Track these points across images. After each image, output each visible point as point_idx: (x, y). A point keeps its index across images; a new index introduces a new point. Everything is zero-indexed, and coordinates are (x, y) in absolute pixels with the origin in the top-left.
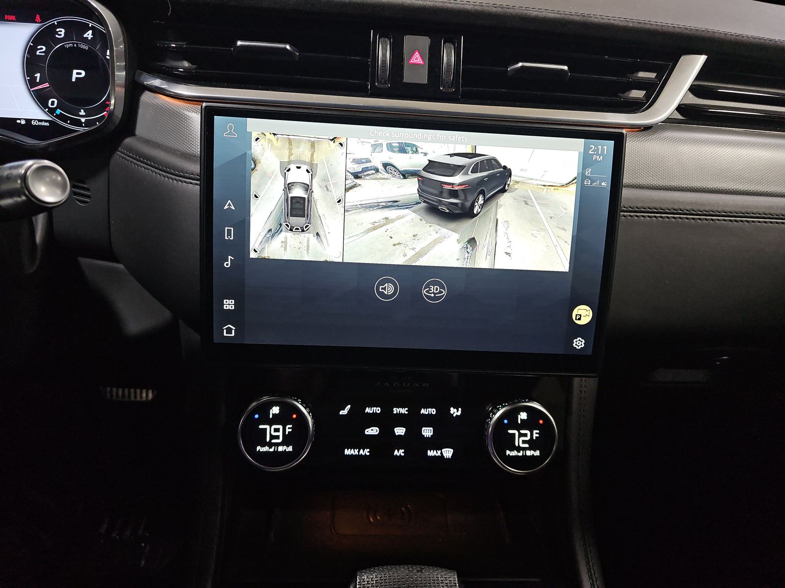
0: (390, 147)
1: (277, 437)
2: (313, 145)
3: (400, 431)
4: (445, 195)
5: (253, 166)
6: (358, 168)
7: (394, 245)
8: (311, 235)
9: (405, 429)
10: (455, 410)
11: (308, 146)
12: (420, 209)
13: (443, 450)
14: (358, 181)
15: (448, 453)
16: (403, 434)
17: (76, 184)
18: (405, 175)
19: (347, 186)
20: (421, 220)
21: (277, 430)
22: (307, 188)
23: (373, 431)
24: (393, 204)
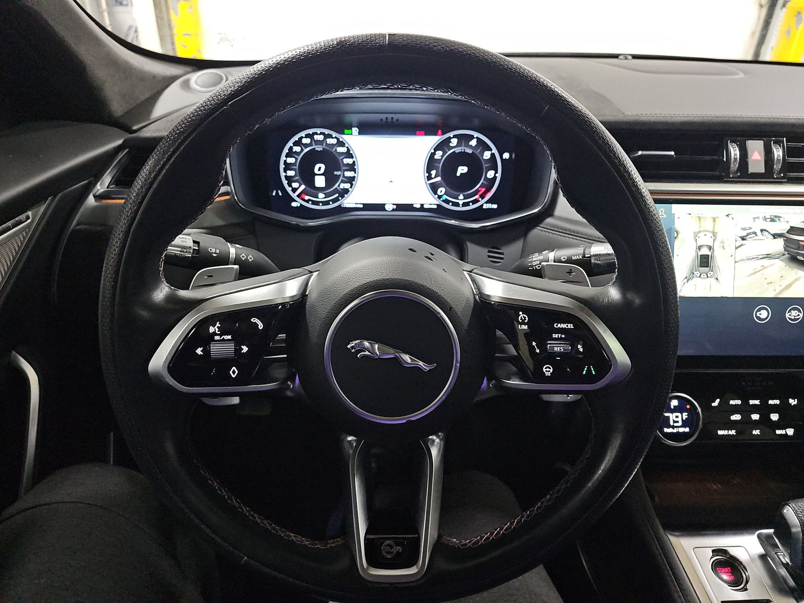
0: (765, 219)
1: (677, 422)
2: (714, 219)
3: (755, 417)
4: (801, 248)
5: (676, 236)
6: (744, 233)
7: (768, 284)
8: (713, 279)
9: (759, 415)
10: (793, 400)
11: (712, 220)
12: (785, 259)
13: (787, 430)
14: (744, 242)
15: (790, 432)
16: (758, 419)
17: (492, 250)
18: (775, 236)
19: (737, 246)
20: (786, 266)
21: (677, 417)
22: (710, 248)
23: (736, 417)
24: (768, 256)
